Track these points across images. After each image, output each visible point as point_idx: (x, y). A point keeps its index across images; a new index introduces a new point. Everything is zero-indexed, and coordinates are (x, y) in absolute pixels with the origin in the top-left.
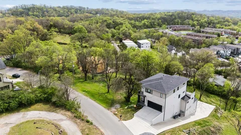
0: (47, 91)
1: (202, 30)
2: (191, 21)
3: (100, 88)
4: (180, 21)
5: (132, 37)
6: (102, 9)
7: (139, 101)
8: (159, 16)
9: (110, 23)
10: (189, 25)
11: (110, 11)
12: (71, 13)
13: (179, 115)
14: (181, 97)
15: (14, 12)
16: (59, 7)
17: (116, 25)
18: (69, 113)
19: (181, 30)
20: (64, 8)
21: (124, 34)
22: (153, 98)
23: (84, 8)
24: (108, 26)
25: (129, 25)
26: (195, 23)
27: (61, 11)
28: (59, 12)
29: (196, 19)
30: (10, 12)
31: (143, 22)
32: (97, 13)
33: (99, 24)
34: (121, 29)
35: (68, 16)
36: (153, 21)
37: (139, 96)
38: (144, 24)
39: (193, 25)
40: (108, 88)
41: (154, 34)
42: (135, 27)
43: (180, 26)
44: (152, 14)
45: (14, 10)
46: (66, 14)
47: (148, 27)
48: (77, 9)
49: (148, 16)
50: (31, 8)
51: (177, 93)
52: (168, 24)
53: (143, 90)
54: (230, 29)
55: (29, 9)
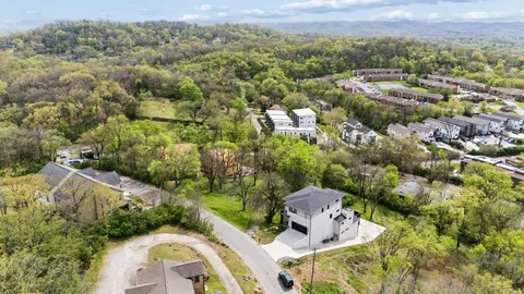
1: (421, 80)
2: (403, 59)
4: (381, 60)
5: (284, 101)
6: (227, 25)
7: (282, 222)
8: (340, 48)
9: (243, 67)
10: (399, 67)
11: (243, 30)
12: (163, 38)
13: (332, 239)
14: (334, 216)
16: (138, 25)
17: (254, 71)
19: (381, 80)
20: (146, 25)
21: (268, 93)
23: (189, 26)
24: (240, 74)
25: (279, 72)
26: (412, 63)
27: (142, 34)
28: (138, 34)
29: (414, 54)
30: (37, 37)
31: (308, 62)
32: (215, 36)
33: (222, 69)
34: (265, 81)
35: (157, 44)
36: (328, 59)
37: (282, 216)
38: (310, 67)
39: (407, 70)
40: (244, 204)
41: (327, 92)
42: (291, 74)
43: (380, 70)
44: (326, 44)
45: (47, 31)
46: (153, 39)
47: (317, 74)
48: (173, 27)
49: (318, 48)
50: (81, 28)
51: (327, 212)
52: (359, 66)
53: (287, 208)
54: (476, 79)
55: (76, 31)
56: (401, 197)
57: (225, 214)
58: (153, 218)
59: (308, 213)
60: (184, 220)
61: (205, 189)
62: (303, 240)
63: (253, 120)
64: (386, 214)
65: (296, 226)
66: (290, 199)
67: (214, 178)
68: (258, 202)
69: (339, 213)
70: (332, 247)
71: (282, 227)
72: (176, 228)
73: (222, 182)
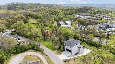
0: (33, 45)
1: (95, 15)
2: (90, 11)
3: (50, 43)
4: (85, 11)
5: (63, 19)
6: (50, 4)
7: (63, 49)
8: (76, 9)
9: (53, 12)
10: (89, 13)
11: (53, 5)
12: (35, 7)
13: (77, 53)
14: (78, 47)
15: (9, 6)
16: (30, 4)
17: (56, 13)
18: (40, 53)
19: (85, 15)
20: (32, 4)
21: (59, 18)
22: (68, 48)
23: (41, 4)
24: (53, 14)
25: (62, 13)
26: (92, 12)
27: (31, 6)
28: (30, 6)
29: (93, 10)
30: (7, 6)
31: (68, 11)
32: (47, 6)
33: (48, 13)
34: (58, 15)
35: (34, 8)
36: (73, 11)
37: (63, 47)
38: (69, 13)
39: (91, 13)
40: (53, 44)
41: (73, 18)
42: (64, 14)
43: (85, 13)
44: (72, 8)
45: (9, 5)
46: (33, 7)
47: (70, 14)
48: (38, 4)
49: (71, 8)
50: (16, 4)
51: (76, 46)
52: (80, 12)
53: (65, 45)
54: (108, 15)
55: (16, 5)
56: (94, 42)
57: (48, 46)
58: (27, 47)
59: (71, 46)
60: (35, 48)
61: (43, 40)
62: (70, 54)
63: (56, 24)
64: (91, 47)
65: (67, 50)
66: (66, 42)
67: (45, 37)
68: (57, 43)
69: (79, 46)
70: (77, 56)
71: (64, 50)
72: (33, 50)
73: (47, 38)
